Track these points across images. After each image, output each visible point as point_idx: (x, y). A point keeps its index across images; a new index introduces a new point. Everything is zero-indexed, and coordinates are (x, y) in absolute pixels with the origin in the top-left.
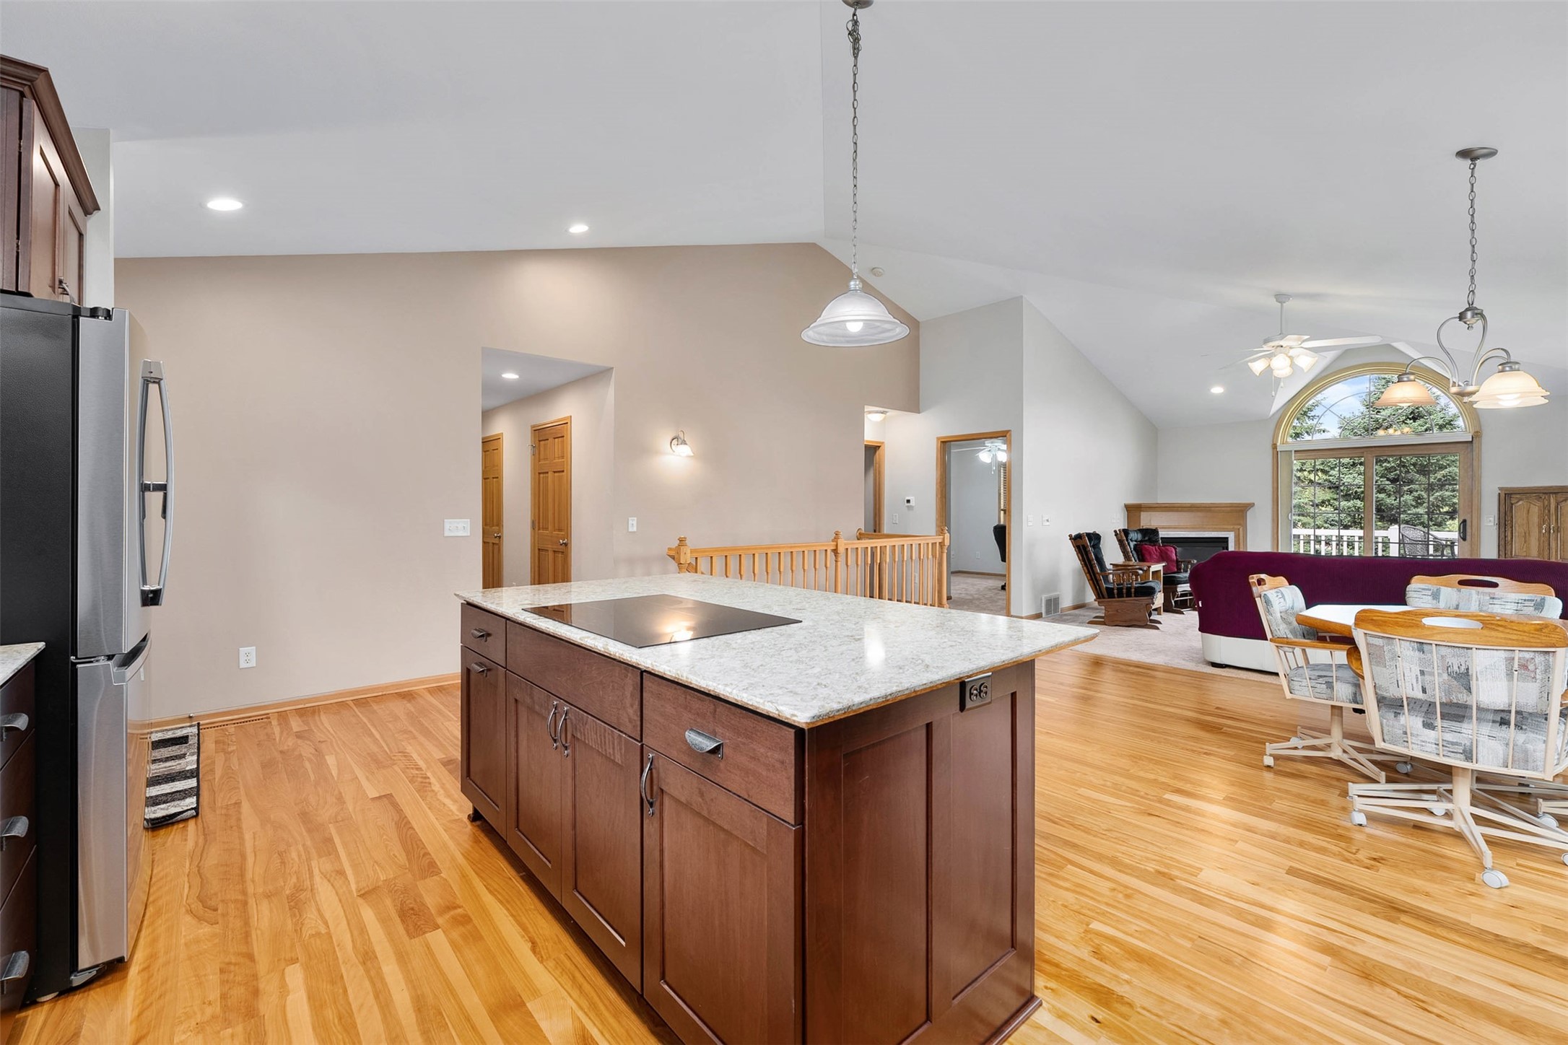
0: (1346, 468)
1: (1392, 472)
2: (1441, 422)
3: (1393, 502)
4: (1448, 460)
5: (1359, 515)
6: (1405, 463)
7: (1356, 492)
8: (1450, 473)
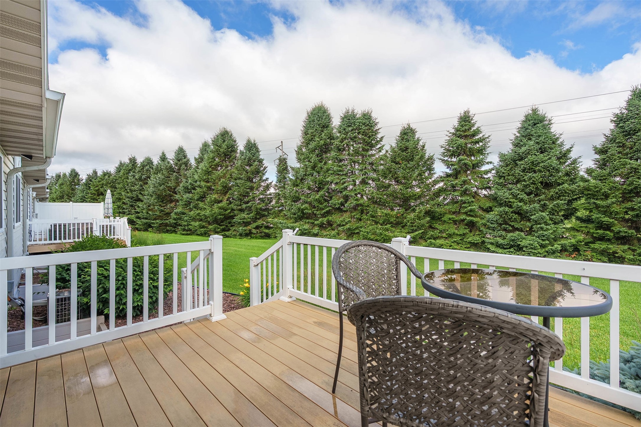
0: (500, 186)
1: (527, 188)
2: (559, 155)
3: (527, 208)
4: (562, 180)
5: (507, 217)
6: (535, 181)
7: (505, 202)
8: (563, 188)
